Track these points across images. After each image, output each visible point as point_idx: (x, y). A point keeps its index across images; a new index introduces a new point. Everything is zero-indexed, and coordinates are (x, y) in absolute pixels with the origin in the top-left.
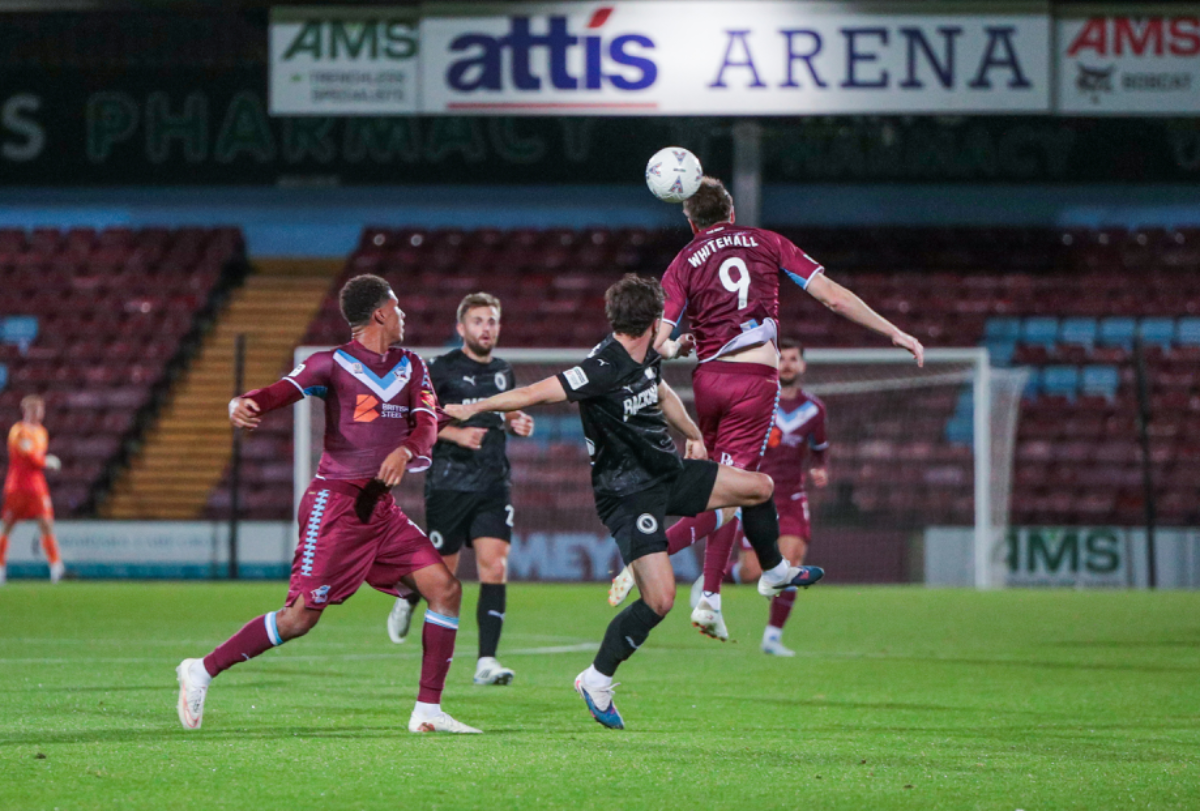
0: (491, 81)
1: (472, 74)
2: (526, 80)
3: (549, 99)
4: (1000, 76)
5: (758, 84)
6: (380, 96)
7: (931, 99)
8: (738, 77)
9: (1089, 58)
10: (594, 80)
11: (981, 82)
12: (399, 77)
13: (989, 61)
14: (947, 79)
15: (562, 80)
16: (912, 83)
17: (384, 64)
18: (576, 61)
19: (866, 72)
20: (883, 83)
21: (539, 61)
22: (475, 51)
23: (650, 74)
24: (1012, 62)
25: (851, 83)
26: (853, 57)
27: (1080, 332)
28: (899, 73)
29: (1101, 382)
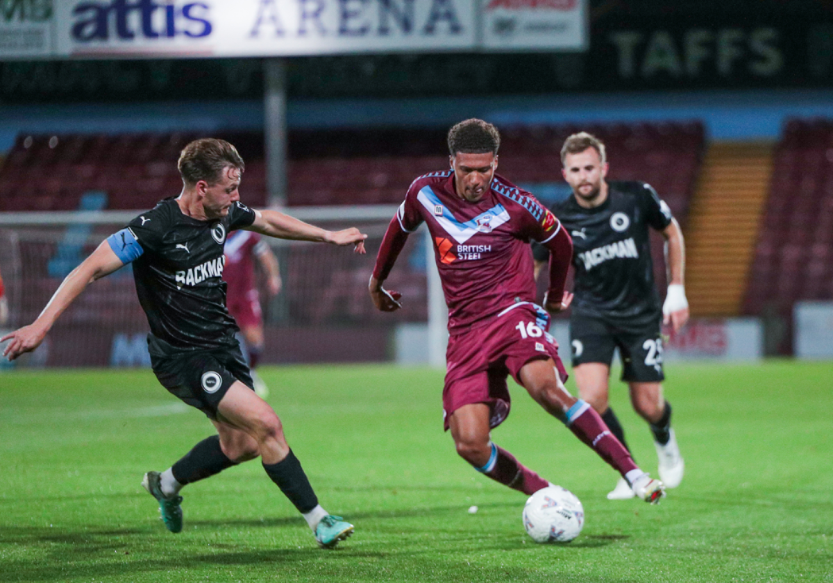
0: (101, 33)
1: (89, 30)
2: (125, 34)
3: (140, 46)
4: (443, 25)
5: (280, 33)
6: (27, 45)
7: (397, 41)
8: (267, 29)
9: (502, 13)
10: (171, 31)
11: (429, 29)
12: (39, 33)
13: (435, 17)
14: (407, 26)
15: (149, 32)
16: (383, 31)
17: (28, 25)
18: (159, 20)
19: (354, 24)
20: (363, 31)
21: (134, 20)
22: (90, 15)
23: (208, 29)
24: (449, 16)
25: (343, 31)
26: (345, 15)
28: (375, 24)
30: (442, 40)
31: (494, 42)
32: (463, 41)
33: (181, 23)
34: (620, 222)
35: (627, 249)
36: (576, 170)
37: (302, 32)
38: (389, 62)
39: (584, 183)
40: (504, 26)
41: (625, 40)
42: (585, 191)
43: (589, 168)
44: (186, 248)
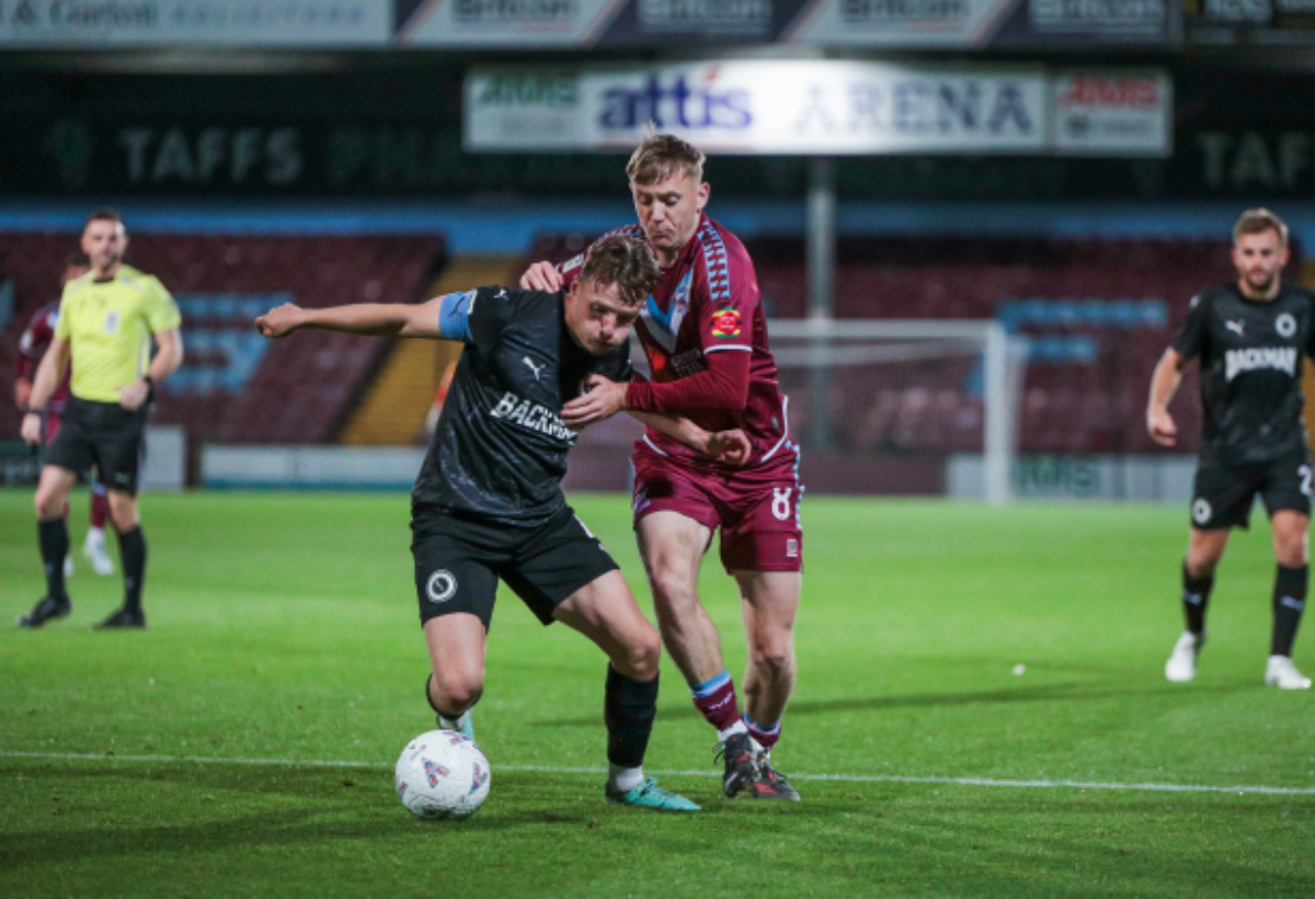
0: (630, 122)
1: (618, 117)
2: (656, 121)
4: (1009, 123)
5: (829, 126)
8: (815, 124)
9: (1078, 110)
10: (707, 121)
11: (995, 126)
14: (969, 120)
15: (683, 122)
18: (694, 110)
19: (912, 118)
20: (921, 126)
21: (667, 109)
22: (619, 102)
23: (747, 119)
24: (1018, 112)
25: (902, 126)
26: (903, 108)
27: (1067, 313)
28: (932, 119)
29: (1082, 350)
30: (1010, 139)
31: (1066, 142)
32: (1032, 141)
33: (719, 113)
34: (1286, 326)
35: (1284, 359)
36: (1249, 252)
37: (854, 126)
39: (1258, 270)
40: (1078, 126)
42: (1258, 279)
43: (1266, 253)
44: (536, 370)
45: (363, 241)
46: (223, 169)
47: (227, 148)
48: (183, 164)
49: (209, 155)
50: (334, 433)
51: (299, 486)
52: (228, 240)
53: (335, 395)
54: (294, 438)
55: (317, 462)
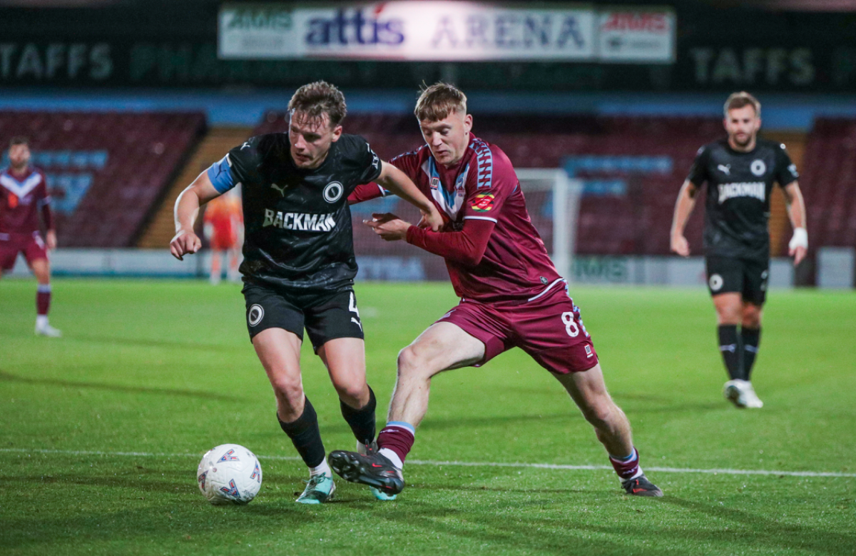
0: (326, 40)
1: (317, 37)
2: (343, 40)
3: (354, 50)
4: (570, 41)
5: (454, 43)
7: (537, 52)
8: (445, 41)
9: (615, 33)
10: (375, 40)
11: (561, 43)
12: (280, 40)
13: (565, 35)
14: (544, 39)
15: (360, 40)
16: (528, 43)
18: (367, 32)
19: (506, 38)
20: (513, 43)
21: (350, 32)
22: (318, 27)
23: (401, 39)
24: (576, 34)
25: (499, 43)
26: (501, 32)
27: (607, 164)
28: (521, 38)
29: (617, 188)
30: (570, 52)
31: (607, 54)
32: (585, 53)
33: (383, 35)
34: (758, 168)
35: (756, 190)
36: (735, 121)
37: (469, 43)
38: (531, 67)
39: (741, 132)
40: (615, 43)
41: (701, 56)
42: (741, 138)
43: (746, 121)
44: (282, 191)
45: (154, 117)
46: (62, 70)
47: (65, 56)
48: (36, 66)
49: (52, 62)
50: (134, 241)
51: (111, 275)
52: (66, 116)
53: (135, 216)
54: (107, 244)
55: (122, 259)
